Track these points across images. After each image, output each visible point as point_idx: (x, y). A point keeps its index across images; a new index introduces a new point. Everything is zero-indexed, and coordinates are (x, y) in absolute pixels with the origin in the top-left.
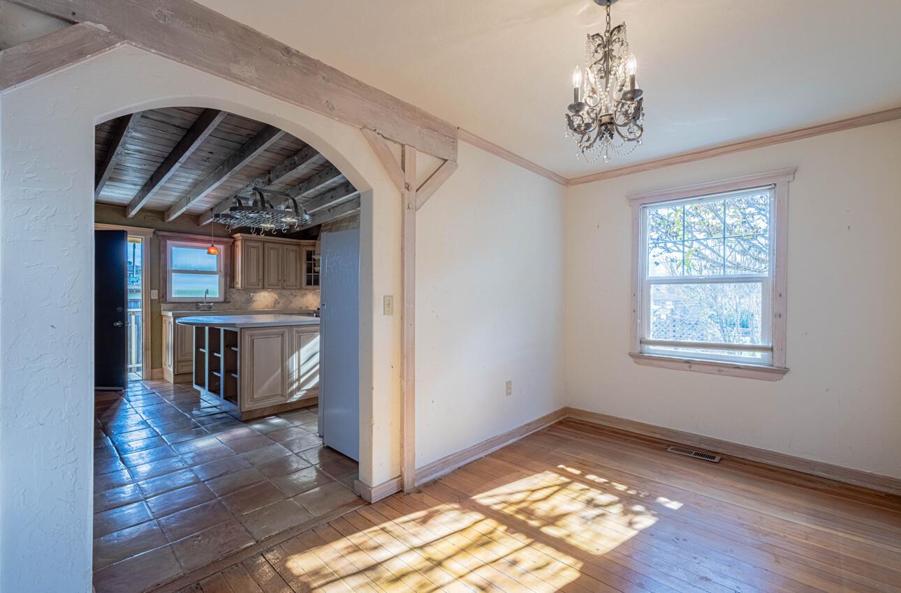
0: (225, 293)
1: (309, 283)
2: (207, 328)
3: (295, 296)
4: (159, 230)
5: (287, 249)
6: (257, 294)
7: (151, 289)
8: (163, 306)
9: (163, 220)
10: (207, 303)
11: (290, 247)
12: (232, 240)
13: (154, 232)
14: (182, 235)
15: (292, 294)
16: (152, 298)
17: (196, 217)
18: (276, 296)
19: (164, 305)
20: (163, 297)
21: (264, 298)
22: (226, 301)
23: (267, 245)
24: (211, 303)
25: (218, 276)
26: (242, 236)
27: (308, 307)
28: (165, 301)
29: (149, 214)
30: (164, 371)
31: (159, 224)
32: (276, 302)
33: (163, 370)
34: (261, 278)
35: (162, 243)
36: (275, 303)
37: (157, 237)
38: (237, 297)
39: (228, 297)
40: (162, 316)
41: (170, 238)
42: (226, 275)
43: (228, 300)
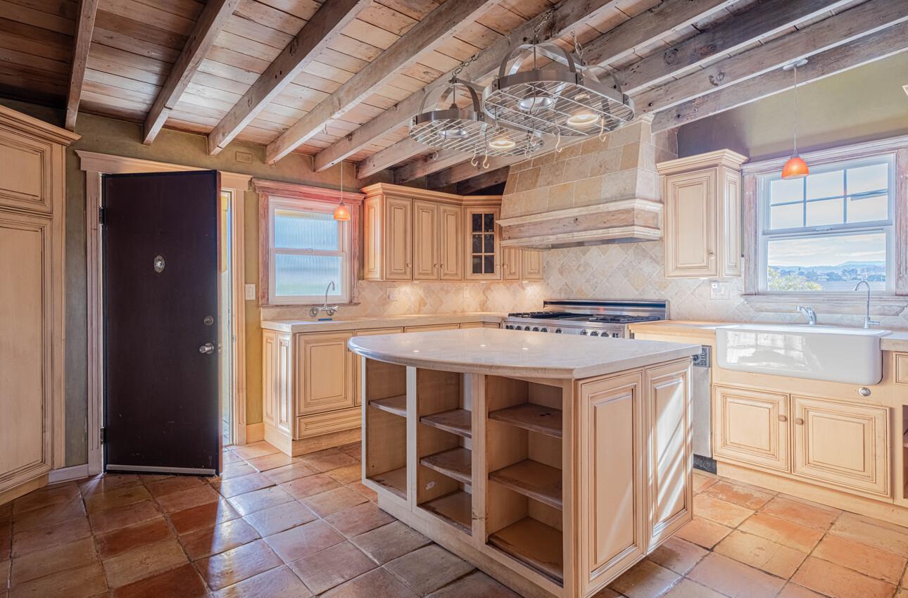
0: (352, 288)
1: (477, 269)
2: (411, 372)
3: (447, 292)
4: (259, 178)
5: (445, 211)
6: (397, 289)
7: (246, 283)
8: (264, 312)
9: (263, 160)
10: (329, 305)
11: (448, 208)
12: (362, 197)
13: (250, 182)
14: (291, 187)
15: (442, 289)
16: (247, 299)
17: (311, 156)
18: (421, 292)
19: (266, 310)
20: (263, 297)
21: (406, 297)
22: (351, 303)
23: (417, 204)
24: (335, 305)
25: (340, 258)
26: (383, 189)
27: (463, 311)
28: (267, 305)
29: (243, 150)
30: (266, 428)
31: (257, 166)
32: (422, 303)
33: (263, 426)
34: (409, 261)
35: (262, 200)
36: (420, 305)
37: (255, 190)
38: (368, 295)
39: (356, 295)
40: (261, 330)
41: (274, 192)
42: (352, 257)
43: (355, 301)
